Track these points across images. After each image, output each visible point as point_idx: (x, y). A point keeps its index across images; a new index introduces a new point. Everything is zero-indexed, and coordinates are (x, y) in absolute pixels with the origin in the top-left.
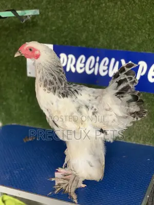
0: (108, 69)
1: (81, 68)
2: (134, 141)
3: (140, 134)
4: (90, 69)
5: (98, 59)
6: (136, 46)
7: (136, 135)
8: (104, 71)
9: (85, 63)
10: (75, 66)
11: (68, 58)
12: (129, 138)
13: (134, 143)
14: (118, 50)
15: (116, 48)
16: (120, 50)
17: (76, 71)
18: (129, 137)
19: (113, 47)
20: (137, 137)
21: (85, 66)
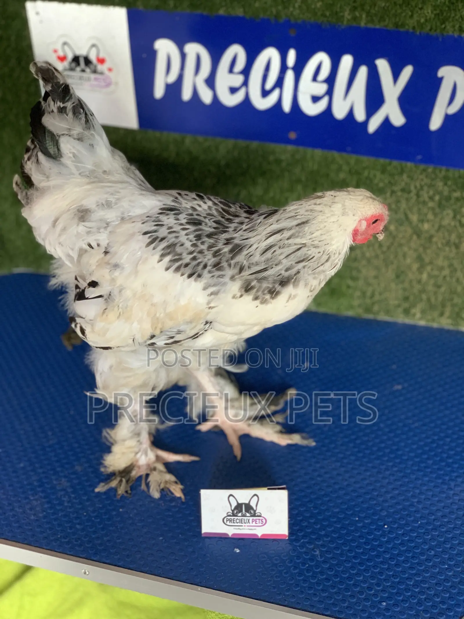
0: (330, 92)
1: (233, 90)
2: (421, 319)
3: (440, 298)
4: (265, 93)
5: (292, 56)
6: (428, 11)
7: (429, 300)
8: (315, 99)
9: (246, 72)
10: (210, 82)
11: (183, 56)
12: (407, 312)
13: (422, 323)
14: (363, 24)
15: (355, 18)
16: (370, 26)
17: (215, 99)
18: (406, 305)
19: (347, 15)
20: (432, 307)
21: (246, 83)
